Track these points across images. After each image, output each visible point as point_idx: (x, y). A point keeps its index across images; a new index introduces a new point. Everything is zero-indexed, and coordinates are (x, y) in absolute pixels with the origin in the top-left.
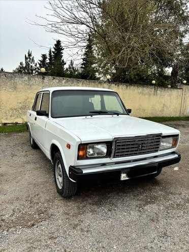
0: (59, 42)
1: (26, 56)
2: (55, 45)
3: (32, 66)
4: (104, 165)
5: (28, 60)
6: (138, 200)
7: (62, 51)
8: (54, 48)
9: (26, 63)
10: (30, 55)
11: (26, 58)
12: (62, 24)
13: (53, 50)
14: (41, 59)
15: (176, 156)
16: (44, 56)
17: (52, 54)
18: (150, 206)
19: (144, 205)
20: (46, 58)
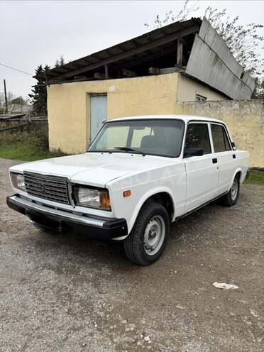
15: (101, 224)
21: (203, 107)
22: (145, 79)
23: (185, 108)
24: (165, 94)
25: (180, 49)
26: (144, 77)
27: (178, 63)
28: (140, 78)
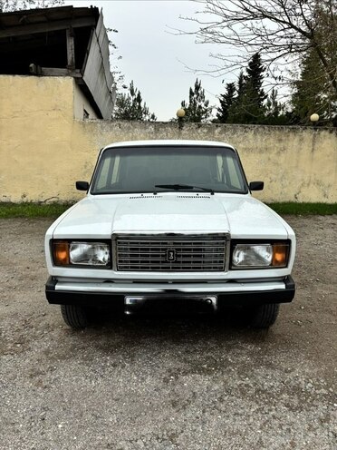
0: (256, 57)
1: (191, 89)
2: (250, 64)
3: (200, 107)
4: (109, 281)
5: (195, 96)
6: (185, 360)
7: (262, 73)
8: (248, 70)
9: (191, 102)
10: (198, 87)
11: (192, 94)
12: (225, 24)
13: (246, 74)
14: (225, 92)
15: (282, 286)
16: (231, 87)
17: (244, 81)
18: (194, 378)
19: (185, 373)
20: (235, 89)
21: (111, 128)
22: (19, 79)
23: (88, 128)
24: (56, 106)
25: (70, 44)
26: (17, 76)
27: (69, 63)
28: (11, 77)
